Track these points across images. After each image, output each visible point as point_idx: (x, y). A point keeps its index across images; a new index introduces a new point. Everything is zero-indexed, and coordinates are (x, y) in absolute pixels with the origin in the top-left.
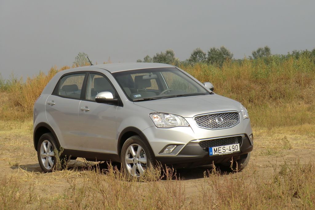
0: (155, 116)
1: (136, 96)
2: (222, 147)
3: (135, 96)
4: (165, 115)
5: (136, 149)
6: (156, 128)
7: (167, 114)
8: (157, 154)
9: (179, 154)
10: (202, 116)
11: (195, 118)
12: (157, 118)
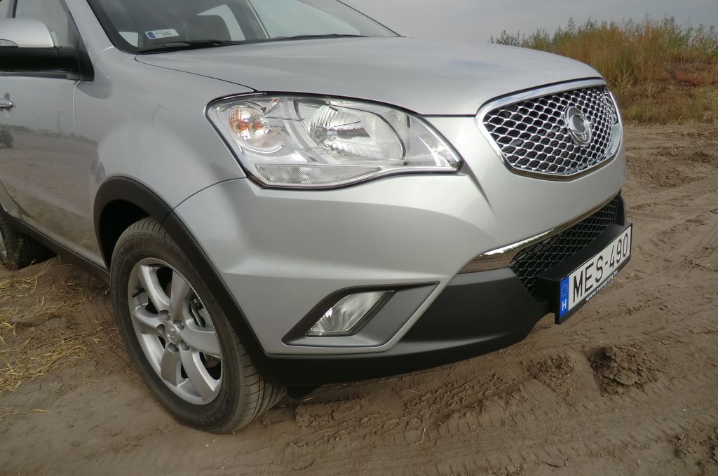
0: (245, 115)
1: (154, 32)
2: (595, 259)
3: (151, 34)
4: (301, 106)
5: (164, 279)
6: (255, 189)
7: (317, 99)
8: (273, 344)
9: (408, 338)
10: (513, 107)
11: (486, 118)
12: (255, 125)
